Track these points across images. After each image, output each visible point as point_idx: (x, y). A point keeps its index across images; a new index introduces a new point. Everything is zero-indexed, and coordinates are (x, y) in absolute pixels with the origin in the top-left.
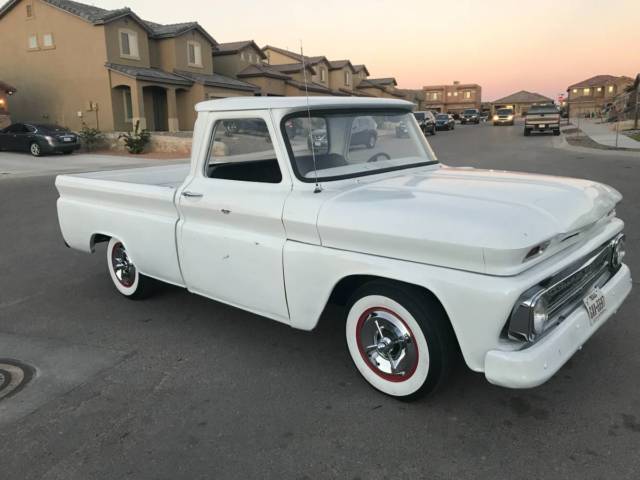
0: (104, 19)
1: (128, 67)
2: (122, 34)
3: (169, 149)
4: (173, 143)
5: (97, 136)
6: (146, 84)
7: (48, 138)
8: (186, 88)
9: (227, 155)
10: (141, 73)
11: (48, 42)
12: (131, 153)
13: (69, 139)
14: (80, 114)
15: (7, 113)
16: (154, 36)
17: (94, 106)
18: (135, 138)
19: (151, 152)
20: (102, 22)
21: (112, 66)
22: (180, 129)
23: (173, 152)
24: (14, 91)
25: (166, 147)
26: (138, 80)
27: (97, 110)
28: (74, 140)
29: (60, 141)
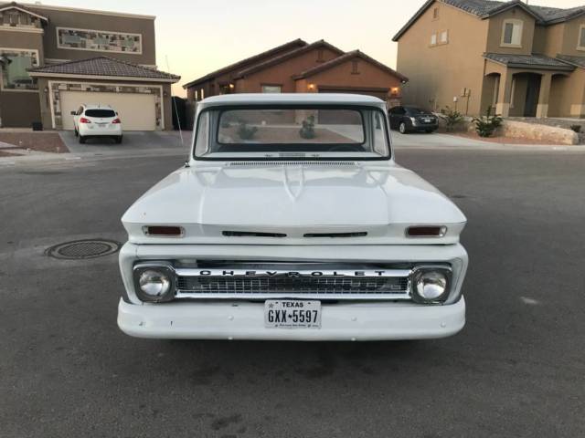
0: (490, 13)
1: (501, 55)
2: (507, 24)
3: (518, 134)
4: (521, 129)
5: (457, 119)
6: (516, 71)
7: (413, 119)
8: (566, 73)
9: (574, 144)
10: (515, 60)
11: (444, 38)
12: (481, 135)
13: (429, 121)
14: (455, 99)
15: (398, 98)
16: (542, 23)
17: (467, 92)
18: (486, 122)
19: (499, 135)
20: (488, 16)
21: (490, 55)
22: (548, 116)
23: (520, 138)
24: (407, 80)
25: (515, 132)
26: (508, 67)
27: (469, 96)
28: (434, 121)
29: (421, 122)
